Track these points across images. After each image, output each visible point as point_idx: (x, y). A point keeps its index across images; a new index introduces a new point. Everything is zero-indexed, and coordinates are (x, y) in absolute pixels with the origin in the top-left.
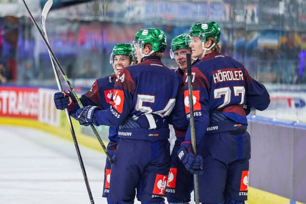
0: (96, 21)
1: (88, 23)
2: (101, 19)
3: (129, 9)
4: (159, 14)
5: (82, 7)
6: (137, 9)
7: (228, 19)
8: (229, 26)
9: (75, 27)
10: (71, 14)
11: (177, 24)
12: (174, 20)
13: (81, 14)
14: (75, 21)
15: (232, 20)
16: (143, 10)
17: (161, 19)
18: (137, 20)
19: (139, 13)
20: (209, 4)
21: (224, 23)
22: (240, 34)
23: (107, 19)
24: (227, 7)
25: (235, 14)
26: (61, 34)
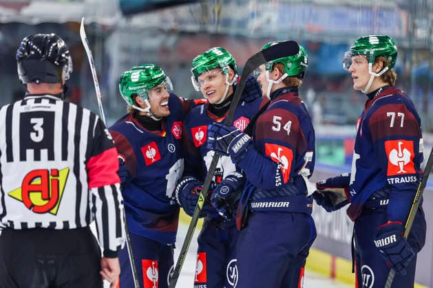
0: (204, 32)
1: (192, 34)
2: (211, 29)
3: (253, 15)
4: (299, 24)
5: (183, 11)
6: (266, 15)
7: (403, 33)
8: (406, 44)
9: (172, 41)
10: (164, 21)
11: (327, 40)
12: (323, 34)
13: (180, 21)
14: (171, 32)
15: (411, 35)
16: (275, 18)
17: (302, 32)
18: (265, 33)
19: (269, 21)
20: (375, 10)
21: (399, 40)
22: (421, 57)
23: (220, 29)
24: (403, 17)
25: (415, 27)
26: (151, 52)
